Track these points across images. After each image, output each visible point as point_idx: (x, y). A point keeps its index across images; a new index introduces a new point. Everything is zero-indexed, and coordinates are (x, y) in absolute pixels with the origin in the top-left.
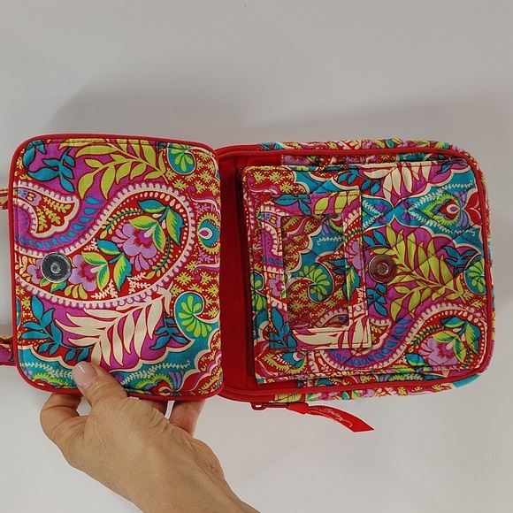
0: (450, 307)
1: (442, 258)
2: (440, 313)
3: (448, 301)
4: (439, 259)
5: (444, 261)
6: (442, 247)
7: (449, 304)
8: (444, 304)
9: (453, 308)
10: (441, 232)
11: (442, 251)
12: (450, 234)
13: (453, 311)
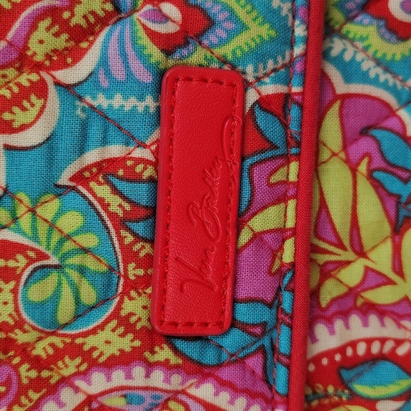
0: (374, 328)
1: (363, 168)
2: (342, 350)
3: (369, 309)
4: (354, 171)
5: (370, 177)
6: (365, 132)
7: (373, 319)
8: (355, 320)
9: (385, 333)
10: (365, 78)
11: (365, 144)
12: (393, 90)
13: (383, 341)
